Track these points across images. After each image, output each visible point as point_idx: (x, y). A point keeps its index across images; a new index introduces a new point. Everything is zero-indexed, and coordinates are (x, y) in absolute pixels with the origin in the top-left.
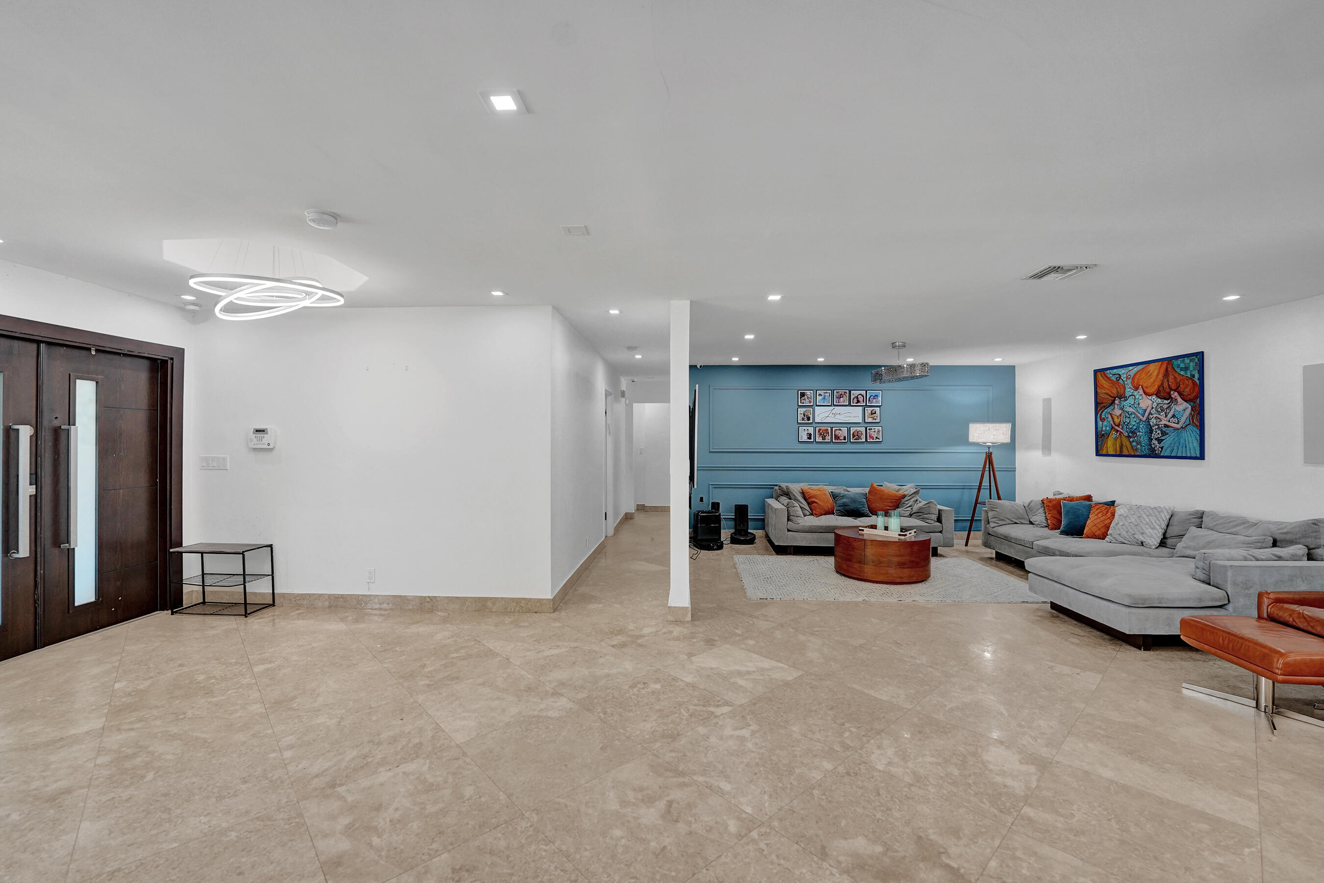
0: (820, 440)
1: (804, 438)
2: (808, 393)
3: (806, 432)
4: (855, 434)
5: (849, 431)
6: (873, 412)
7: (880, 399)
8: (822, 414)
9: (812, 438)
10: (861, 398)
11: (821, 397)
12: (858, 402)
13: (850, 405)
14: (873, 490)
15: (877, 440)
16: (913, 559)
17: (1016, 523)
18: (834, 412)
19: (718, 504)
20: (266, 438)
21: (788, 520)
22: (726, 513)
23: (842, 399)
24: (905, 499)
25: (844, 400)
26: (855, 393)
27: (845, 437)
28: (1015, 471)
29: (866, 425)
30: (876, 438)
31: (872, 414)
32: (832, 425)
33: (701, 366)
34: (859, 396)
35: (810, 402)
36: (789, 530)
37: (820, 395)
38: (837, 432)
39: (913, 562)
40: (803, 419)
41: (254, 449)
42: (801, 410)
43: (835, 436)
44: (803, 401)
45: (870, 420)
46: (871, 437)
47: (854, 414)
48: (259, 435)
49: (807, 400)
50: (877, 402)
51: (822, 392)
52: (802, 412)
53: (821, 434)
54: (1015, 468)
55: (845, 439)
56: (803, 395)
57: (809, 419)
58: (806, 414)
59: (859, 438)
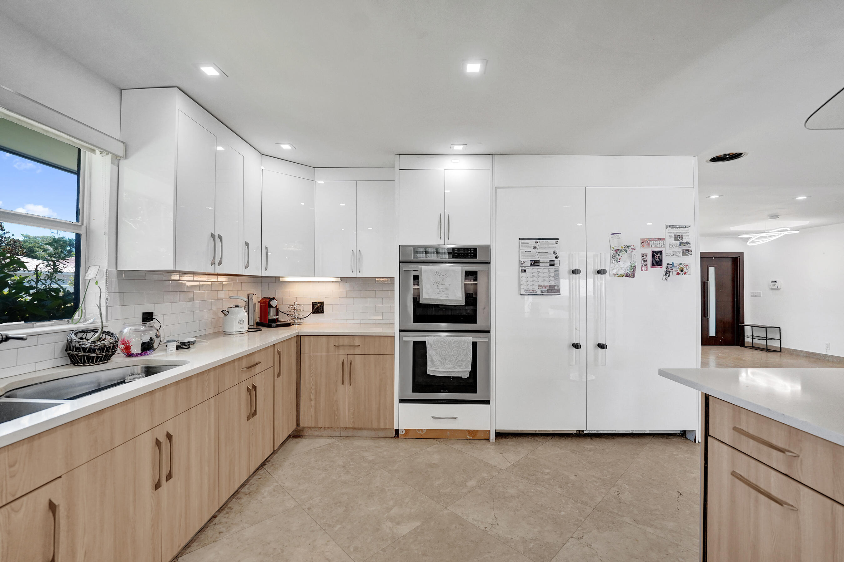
20: (777, 285)
41: (772, 289)
48: (774, 283)
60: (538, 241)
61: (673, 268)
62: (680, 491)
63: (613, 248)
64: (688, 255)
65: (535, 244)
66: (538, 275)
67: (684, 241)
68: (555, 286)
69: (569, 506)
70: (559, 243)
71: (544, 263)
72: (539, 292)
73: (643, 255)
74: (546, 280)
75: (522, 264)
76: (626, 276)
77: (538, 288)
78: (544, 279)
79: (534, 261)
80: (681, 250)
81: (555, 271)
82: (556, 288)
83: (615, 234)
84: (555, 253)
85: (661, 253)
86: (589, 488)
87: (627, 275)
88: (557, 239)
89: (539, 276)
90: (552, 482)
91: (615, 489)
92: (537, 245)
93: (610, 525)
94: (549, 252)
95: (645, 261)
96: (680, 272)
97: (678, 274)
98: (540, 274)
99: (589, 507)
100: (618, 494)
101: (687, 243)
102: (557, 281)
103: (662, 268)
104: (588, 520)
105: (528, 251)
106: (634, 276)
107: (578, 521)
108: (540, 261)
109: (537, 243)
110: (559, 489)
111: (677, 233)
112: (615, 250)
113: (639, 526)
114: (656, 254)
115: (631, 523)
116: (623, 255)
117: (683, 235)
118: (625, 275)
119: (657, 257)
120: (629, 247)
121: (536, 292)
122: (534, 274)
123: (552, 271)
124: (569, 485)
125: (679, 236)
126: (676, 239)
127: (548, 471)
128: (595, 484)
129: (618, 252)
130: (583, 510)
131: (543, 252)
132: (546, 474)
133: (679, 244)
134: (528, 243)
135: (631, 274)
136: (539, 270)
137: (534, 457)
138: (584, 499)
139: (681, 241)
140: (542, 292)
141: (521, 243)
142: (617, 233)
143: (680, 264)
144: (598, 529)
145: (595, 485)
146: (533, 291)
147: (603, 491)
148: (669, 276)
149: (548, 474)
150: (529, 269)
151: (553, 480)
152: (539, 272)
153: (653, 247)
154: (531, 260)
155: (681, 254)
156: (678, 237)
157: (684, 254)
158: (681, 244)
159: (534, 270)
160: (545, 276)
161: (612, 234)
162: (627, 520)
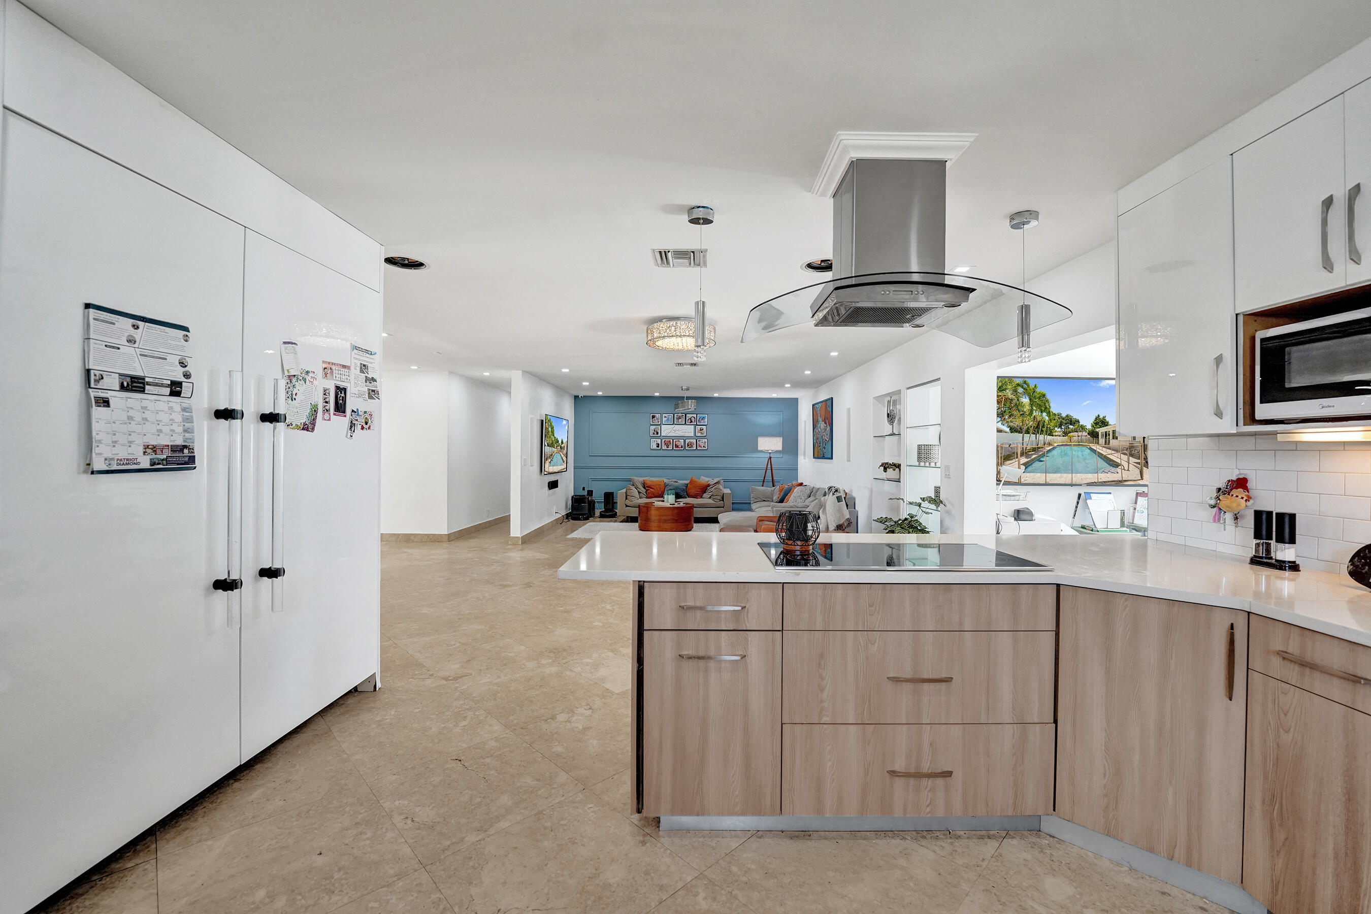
0: (665, 448)
1: (655, 447)
2: (657, 415)
3: (656, 443)
4: (689, 444)
5: (685, 442)
6: (702, 429)
7: (706, 420)
8: (667, 430)
9: (660, 447)
10: (693, 420)
11: (666, 419)
12: (691, 422)
13: (685, 424)
14: (692, 482)
15: (704, 448)
16: (674, 518)
17: (764, 501)
18: (674, 429)
19: (592, 491)
21: (626, 499)
22: (598, 497)
23: (680, 420)
24: (710, 487)
25: (682, 421)
26: (689, 416)
27: (682, 446)
28: (797, 470)
29: (697, 438)
30: (704, 447)
31: (701, 430)
32: (673, 438)
33: (581, 397)
34: (693, 418)
35: (659, 422)
36: (627, 506)
37: (665, 417)
38: (677, 443)
39: (674, 519)
40: (654, 433)
42: (652, 428)
43: (676, 445)
44: (653, 421)
45: (699, 434)
46: (700, 446)
47: (687, 431)
49: (656, 421)
50: (704, 422)
51: (666, 415)
52: (653, 429)
53: (665, 444)
54: (798, 468)
55: (682, 447)
56: (653, 417)
57: (657, 433)
58: (656, 430)
59: (692, 447)
60: (141, 324)
61: (358, 418)
62: (454, 758)
63: (288, 371)
64: (375, 399)
65: (132, 329)
66: (144, 416)
67: (370, 376)
68: (185, 447)
69: (394, 901)
70: (191, 339)
71: (156, 385)
72: (145, 463)
73: (326, 391)
74: (164, 431)
75: (95, 381)
76: (303, 429)
77: (144, 453)
78: (159, 427)
79: (129, 379)
80: (366, 389)
81: (184, 410)
82: (186, 451)
83: (289, 343)
84: (182, 364)
85: (345, 390)
86: (369, 849)
87: (305, 428)
88: (186, 329)
89: (145, 419)
90: (303, 901)
91: (397, 819)
92: (137, 334)
93: (471, 864)
94: (169, 357)
95: (326, 402)
96: (365, 426)
97: (363, 428)
98: (148, 414)
99: (416, 873)
100: (413, 821)
101: (373, 380)
102: (187, 435)
103: (345, 416)
104: (443, 889)
105: (113, 347)
106: (313, 429)
107: (438, 905)
108: (147, 380)
109: (136, 327)
110: (335, 898)
111: (363, 360)
112: (289, 376)
113: (492, 831)
114: (339, 392)
115: (480, 837)
116: (300, 388)
117: (369, 365)
118: (302, 427)
119: (341, 398)
120: (307, 372)
121: (138, 463)
122: (132, 413)
123: (177, 408)
124: (336, 876)
125: (364, 366)
126: (362, 371)
127: (261, 894)
128: (364, 837)
129: (294, 380)
130: (417, 885)
131: (153, 357)
132: (267, 900)
133: (365, 379)
134: (114, 324)
135: (308, 427)
136: (145, 403)
137: (185, 900)
138: (391, 872)
139: (367, 375)
140: (153, 464)
141: (95, 319)
142: (292, 343)
143: (365, 412)
144: (471, 883)
145: (368, 839)
146: (129, 461)
147: (390, 835)
148: (354, 432)
149: (272, 897)
150: (118, 399)
151: (299, 897)
152: (145, 408)
153: (337, 378)
154: (120, 375)
155: (367, 396)
156: (364, 368)
157: (370, 397)
158: (367, 379)
159: (130, 403)
160: (161, 421)
161: (285, 343)
162: (472, 838)
